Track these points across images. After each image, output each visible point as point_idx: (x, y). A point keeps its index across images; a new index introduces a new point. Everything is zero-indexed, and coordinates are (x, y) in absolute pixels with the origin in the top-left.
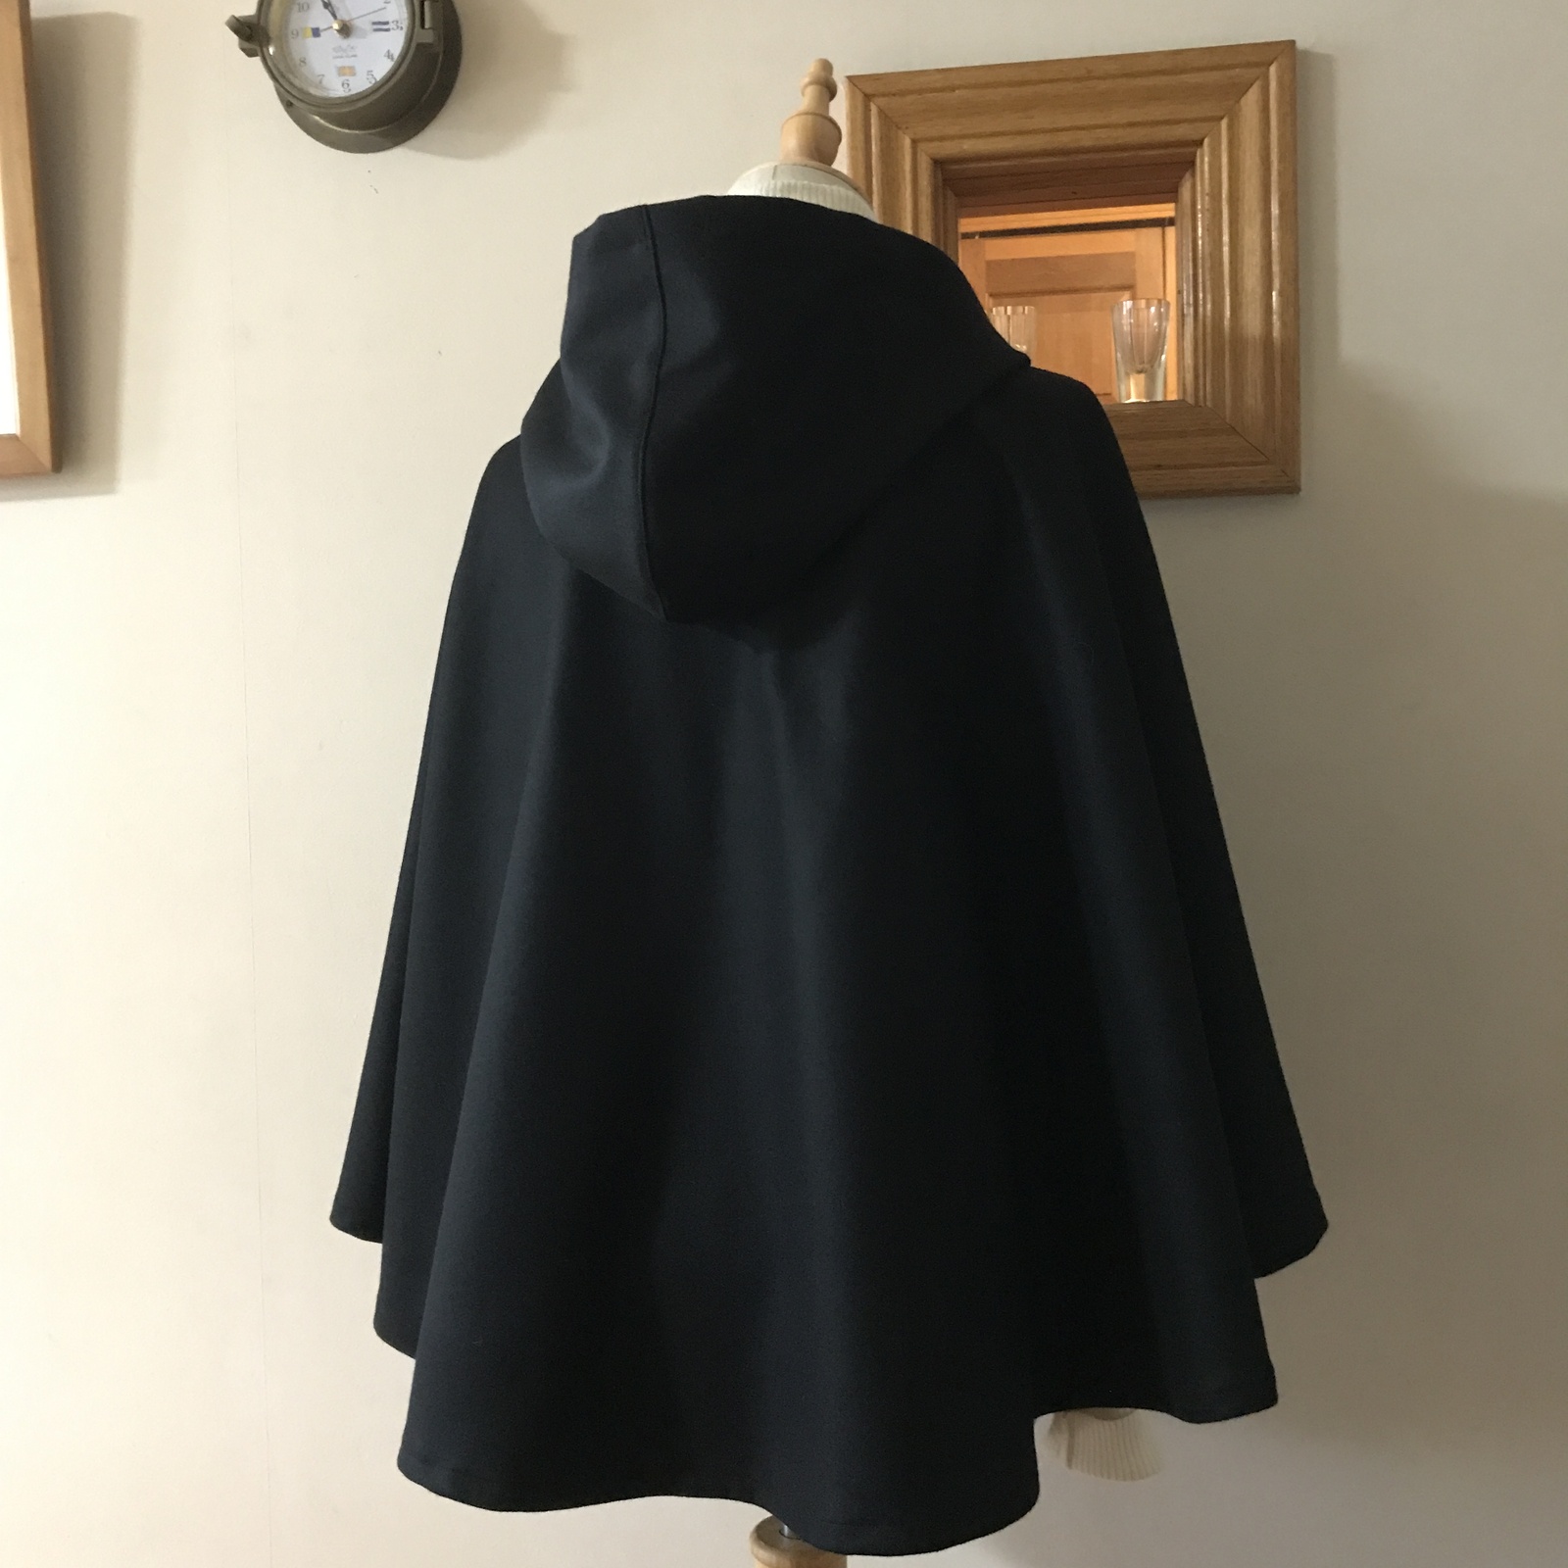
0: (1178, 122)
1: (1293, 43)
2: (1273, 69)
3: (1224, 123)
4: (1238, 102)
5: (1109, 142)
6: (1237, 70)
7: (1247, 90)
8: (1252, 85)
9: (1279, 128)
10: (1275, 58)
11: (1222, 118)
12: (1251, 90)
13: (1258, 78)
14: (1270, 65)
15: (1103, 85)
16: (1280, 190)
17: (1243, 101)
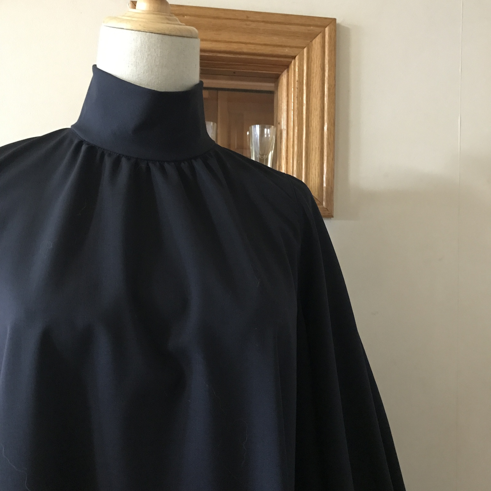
0: (285, 47)
1: (335, 19)
2: (327, 29)
3: (305, 50)
4: (311, 41)
5: (254, 51)
6: (312, 27)
7: (316, 37)
8: (318, 35)
9: (329, 56)
10: (329, 25)
11: (304, 48)
12: (317, 37)
13: (321, 32)
14: (326, 27)
15: (253, 25)
16: (328, 83)
17: (314, 41)
